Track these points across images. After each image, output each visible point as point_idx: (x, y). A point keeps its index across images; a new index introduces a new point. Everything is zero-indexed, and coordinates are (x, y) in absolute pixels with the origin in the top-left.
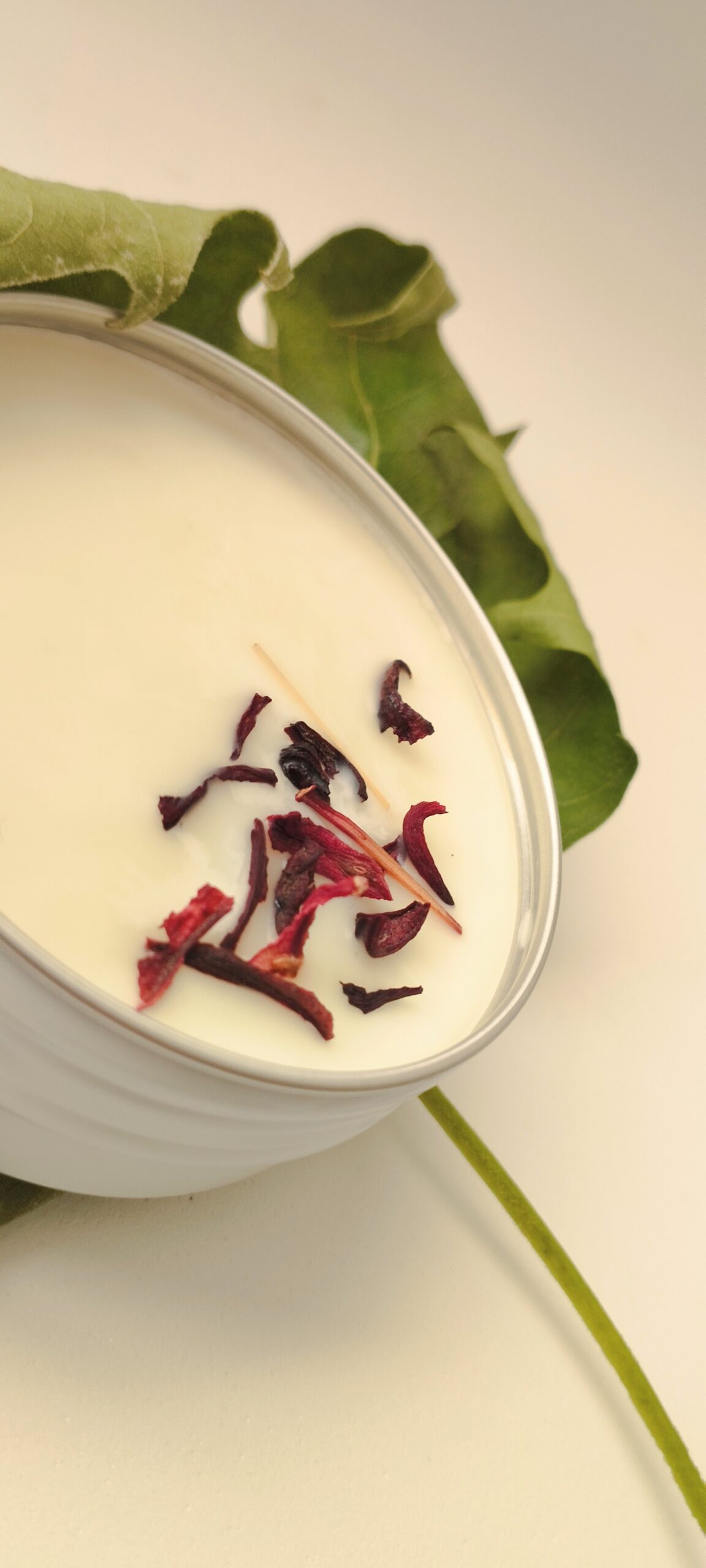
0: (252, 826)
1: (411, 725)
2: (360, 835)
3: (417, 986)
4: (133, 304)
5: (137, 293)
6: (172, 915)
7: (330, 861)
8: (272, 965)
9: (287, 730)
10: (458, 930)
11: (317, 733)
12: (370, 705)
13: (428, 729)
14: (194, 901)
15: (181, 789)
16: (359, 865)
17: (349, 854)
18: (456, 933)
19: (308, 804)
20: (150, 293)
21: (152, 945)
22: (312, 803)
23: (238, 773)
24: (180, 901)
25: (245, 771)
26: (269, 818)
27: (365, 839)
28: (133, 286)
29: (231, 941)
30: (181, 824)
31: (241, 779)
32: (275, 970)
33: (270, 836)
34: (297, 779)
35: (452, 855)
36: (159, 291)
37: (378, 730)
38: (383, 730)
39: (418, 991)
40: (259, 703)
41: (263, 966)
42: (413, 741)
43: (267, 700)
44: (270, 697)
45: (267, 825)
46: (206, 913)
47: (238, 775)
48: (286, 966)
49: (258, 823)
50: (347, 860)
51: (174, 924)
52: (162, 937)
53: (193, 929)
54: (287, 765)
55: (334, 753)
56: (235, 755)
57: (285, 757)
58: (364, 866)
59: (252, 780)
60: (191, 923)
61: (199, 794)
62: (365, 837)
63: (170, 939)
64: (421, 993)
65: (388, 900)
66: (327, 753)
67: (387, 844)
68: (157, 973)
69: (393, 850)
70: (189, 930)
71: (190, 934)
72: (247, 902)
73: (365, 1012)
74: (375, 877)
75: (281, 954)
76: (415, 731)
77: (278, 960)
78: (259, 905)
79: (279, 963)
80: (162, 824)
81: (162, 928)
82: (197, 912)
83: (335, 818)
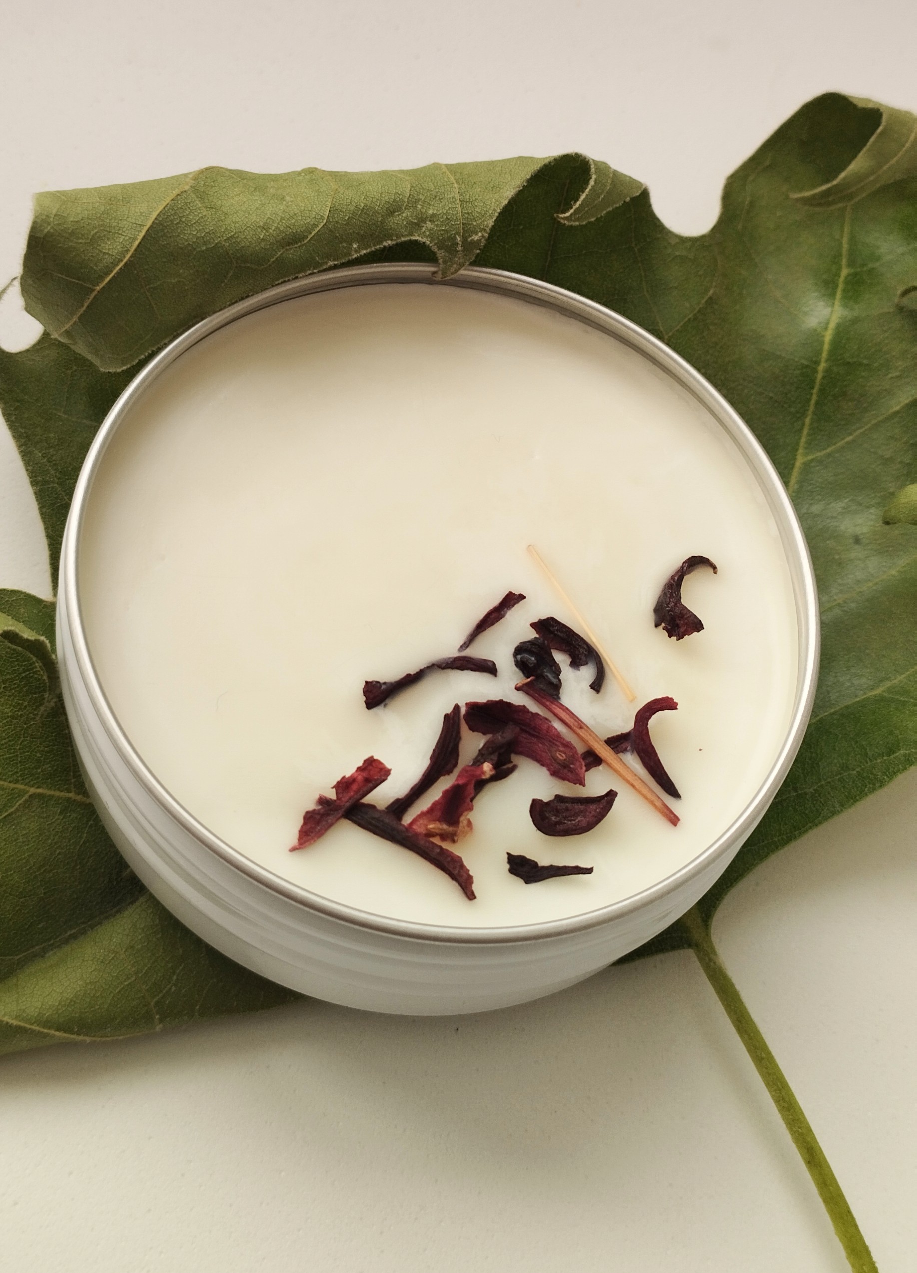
0: (449, 710)
1: (678, 622)
2: (576, 723)
3: (589, 866)
4: (440, 261)
5: (440, 253)
6: (344, 777)
7: (540, 745)
8: (427, 829)
9: (533, 625)
10: (674, 820)
11: (569, 628)
13: (697, 626)
14: (359, 769)
15: (389, 673)
16: (561, 751)
17: (557, 741)
18: (669, 825)
19: (527, 693)
20: (451, 249)
21: (322, 801)
22: (532, 692)
24: (349, 768)
25: (468, 661)
26: (467, 704)
27: (581, 728)
28: (434, 247)
29: (400, 806)
30: (385, 706)
31: (462, 668)
32: (429, 834)
33: (465, 720)
35: (700, 750)
37: (653, 625)
38: (657, 626)
39: (589, 871)
40: (511, 600)
41: (419, 828)
42: (680, 637)
43: (525, 597)
44: (525, 595)
45: (463, 710)
46: (367, 780)
47: (461, 665)
48: (438, 831)
49: (457, 708)
50: (553, 746)
51: (343, 785)
52: (332, 795)
53: (356, 792)
54: (519, 657)
55: (585, 646)
56: (466, 645)
57: (520, 650)
58: (565, 753)
59: (473, 670)
60: (355, 787)
61: (410, 681)
62: (581, 725)
63: (337, 797)
64: (590, 873)
65: (580, 784)
66: (579, 645)
67: (619, 733)
68: (318, 823)
69: (617, 743)
70: (352, 793)
71: (353, 796)
72: (423, 775)
73: (527, 882)
74: (573, 764)
75: (434, 820)
76: (682, 629)
77: (431, 826)
78: (442, 778)
79: (431, 828)
80: (364, 704)
81: (333, 788)
82: (360, 778)
83: (554, 707)
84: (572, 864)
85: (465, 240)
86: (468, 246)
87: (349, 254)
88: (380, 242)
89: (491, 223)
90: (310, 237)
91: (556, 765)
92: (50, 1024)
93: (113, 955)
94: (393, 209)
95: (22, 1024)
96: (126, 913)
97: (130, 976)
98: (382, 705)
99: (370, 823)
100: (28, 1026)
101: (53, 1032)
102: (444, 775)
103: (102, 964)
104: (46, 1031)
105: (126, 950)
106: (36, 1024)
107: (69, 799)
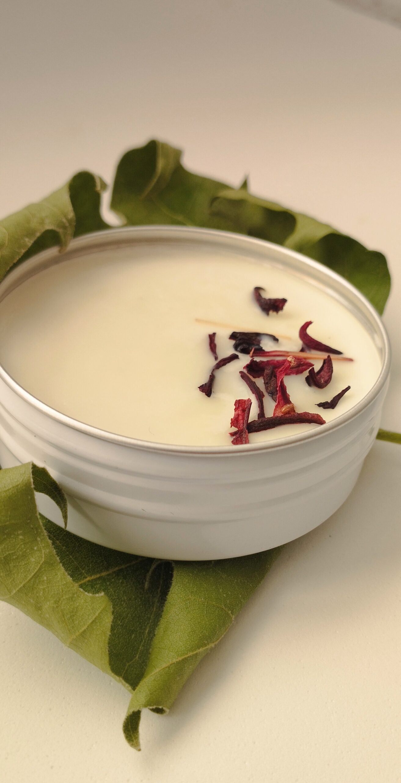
0: (239, 375)
1: (275, 304)
2: (285, 353)
3: (347, 387)
4: (62, 237)
6: (232, 419)
8: (282, 413)
9: (230, 338)
10: (351, 360)
11: (243, 332)
13: (284, 301)
14: (235, 410)
15: (204, 380)
19: (255, 356)
20: (64, 227)
21: (232, 434)
22: (258, 355)
23: (222, 363)
24: (231, 413)
25: (223, 361)
26: (244, 368)
28: (58, 230)
29: (261, 414)
30: (214, 392)
31: (224, 364)
32: (285, 414)
33: (248, 374)
34: (245, 351)
36: (67, 225)
38: (268, 314)
39: (349, 388)
40: (212, 338)
41: (279, 415)
42: (282, 309)
43: (214, 334)
45: (245, 371)
46: (244, 411)
47: (222, 364)
48: (288, 410)
49: (241, 372)
51: (235, 422)
52: (234, 429)
53: (243, 419)
54: (239, 349)
55: (253, 334)
56: (216, 358)
57: (236, 347)
59: (229, 362)
60: (240, 418)
61: (212, 378)
62: (288, 352)
63: (237, 428)
65: (311, 366)
67: (300, 350)
69: (304, 351)
70: (242, 421)
72: (257, 400)
73: (333, 408)
74: (301, 362)
75: (282, 406)
76: (281, 305)
77: (283, 409)
79: (284, 410)
80: (206, 396)
81: (231, 427)
82: (240, 412)
83: (268, 354)
84: (340, 391)
85: (66, 219)
86: (69, 221)
88: (35, 236)
89: (71, 209)
91: (294, 369)
93: (188, 602)
96: (173, 584)
98: (212, 392)
99: (260, 426)
102: (263, 398)
103: (188, 609)
105: (191, 596)
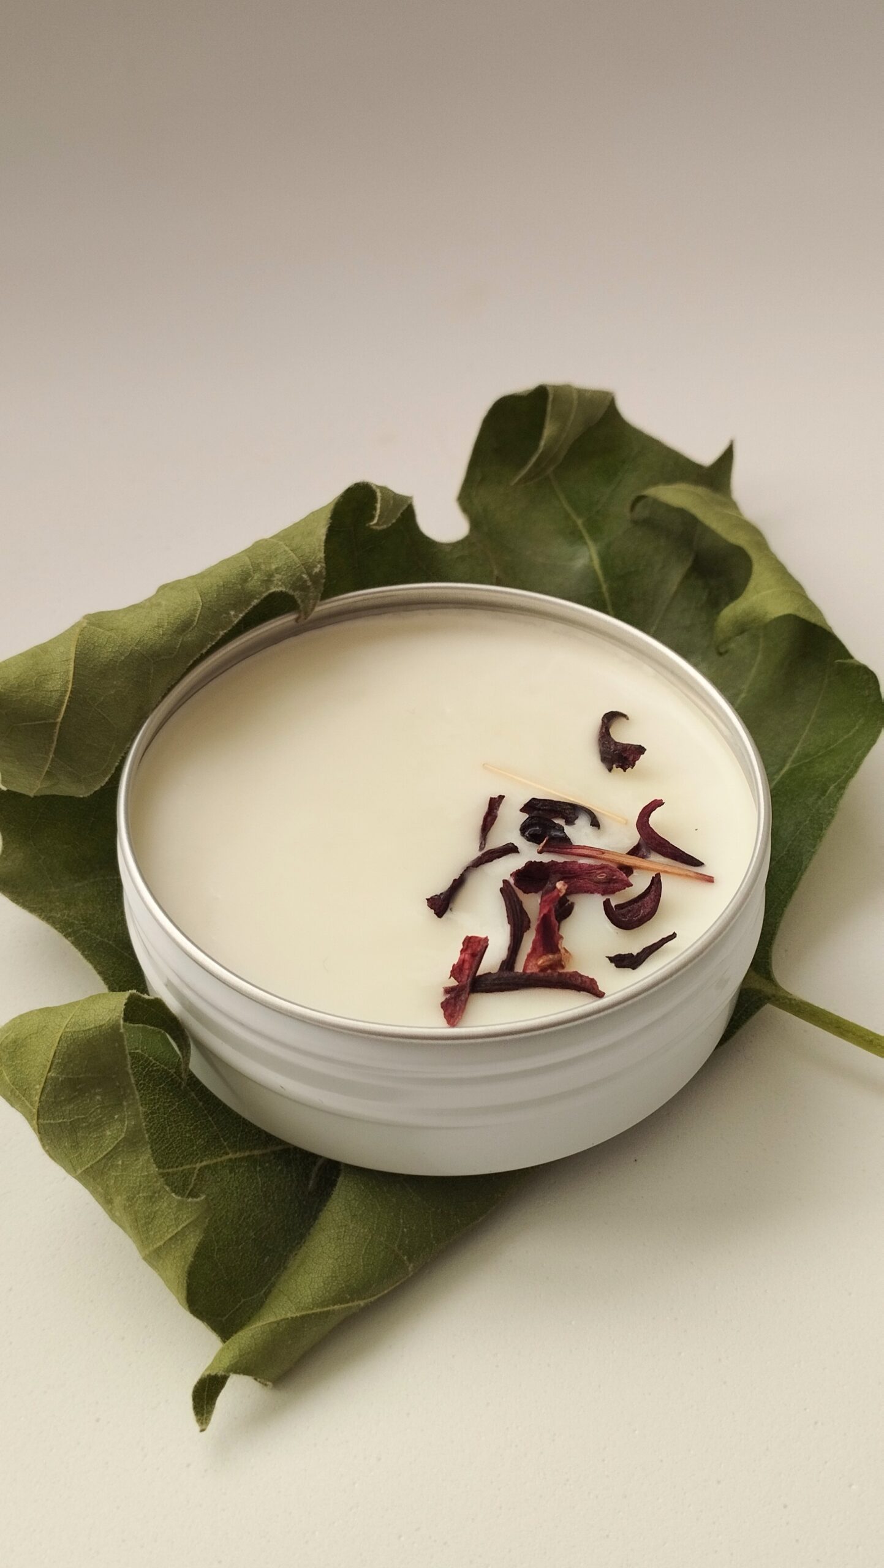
0: (500, 886)
1: (625, 755)
2: (598, 852)
3: (672, 933)
4: (299, 601)
5: (297, 594)
6: (454, 965)
7: (581, 881)
8: (539, 967)
9: (522, 810)
10: (710, 880)
11: (549, 800)
12: (591, 758)
13: (640, 750)
14: (462, 951)
15: (440, 885)
16: (599, 874)
17: (592, 870)
18: (708, 886)
19: (549, 852)
20: (303, 588)
21: (448, 991)
22: (552, 849)
23: (486, 858)
24: (454, 955)
25: (491, 853)
26: (511, 875)
27: (603, 853)
28: (291, 592)
29: (509, 963)
30: (451, 909)
31: (490, 859)
32: (543, 969)
33: (517, 886)
34: (534, 838)
35: (696, 830)
36: (309, 583)
37: (607, 771)
38: (610, 770)
39: (673, 936)
40: (495, 804)
41: (533, 969)
42: (632, 765)
43: (504, 797)
44: (503, 795)
45: (512, 881)
46: (473, 955)
47: (487, 859)
48: (547, 963)
49: (505, 882)
50: (592, 874)
51: (457, 971)
52: (453, 983)
53: (470, 968)
54: (526, 833)
55: (569, 807)
56: (483, 845)
57: (524, 829)
58: (604, 872)
59: (499, 857)
60: (467, 966)
61: (458, 884)
62: (603, 852)
63: (458, 981)
64: (675, 937)
65: (628, 887)
66: (564, 809)
67: (632, 847)
68: (455, 1005)
69: (635, 851)
70: (467, 972)
71: (469, 973)
72: (511, 936)
73: (634, 969)
74: (613, 876)
75: (540, 957)
76: (631, 758)
77: (540, 962)
78: (525, 934)
79: (541, 964)
80: (435, 915)
81: (450, 978)
82: (467, 957)
83: (574, 851)
84: (658, 940)
85: (309, 574)
86: (315, 579)
87: (232, 621)
88: (249, 604)
89: (322, 555)
90: (196, 619)
91: (601, 886)
92: (326, 1303)
93: (344, 1229)
94: (245, 577)
95: (304, 1313)
96: (334, 1196)
97: (366, 1237)
98: (449, 909)
99: (495, 985)
100: (310, 1312)
101: (331, 1308)
102: (526, 931)
103: (339, 1241)
104: (325, 1309)
105: (352, 1221)
106: (315, 1308)
107: (230, 1160)
